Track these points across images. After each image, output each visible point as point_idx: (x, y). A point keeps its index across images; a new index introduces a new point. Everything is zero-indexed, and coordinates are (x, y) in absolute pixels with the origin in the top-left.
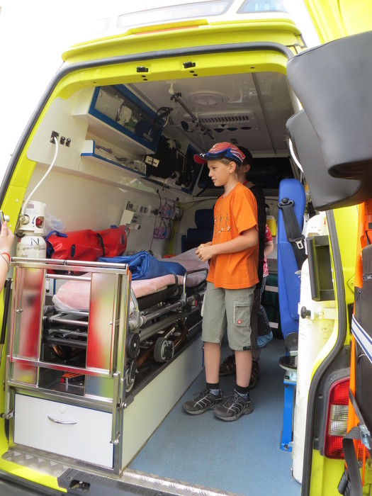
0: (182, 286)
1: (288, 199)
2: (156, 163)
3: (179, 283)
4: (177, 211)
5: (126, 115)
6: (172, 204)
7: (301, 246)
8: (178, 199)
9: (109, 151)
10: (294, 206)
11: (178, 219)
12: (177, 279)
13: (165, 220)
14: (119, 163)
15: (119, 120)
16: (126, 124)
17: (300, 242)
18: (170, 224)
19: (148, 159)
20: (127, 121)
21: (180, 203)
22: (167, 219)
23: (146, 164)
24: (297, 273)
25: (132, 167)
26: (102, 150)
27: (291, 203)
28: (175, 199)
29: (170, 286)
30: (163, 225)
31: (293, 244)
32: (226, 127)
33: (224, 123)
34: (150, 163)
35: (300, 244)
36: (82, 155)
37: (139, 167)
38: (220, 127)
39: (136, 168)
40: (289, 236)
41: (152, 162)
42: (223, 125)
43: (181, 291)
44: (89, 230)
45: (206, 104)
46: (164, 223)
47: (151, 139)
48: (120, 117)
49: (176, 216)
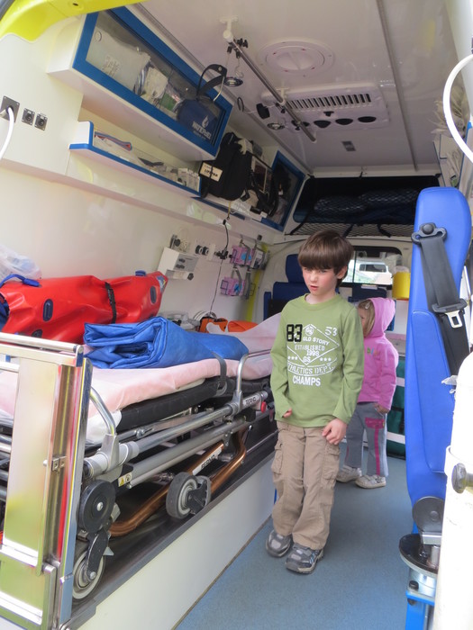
0: (235, 378)
1: (433, 226)
2: (217, 174)
3: (228, 374)
4: (259, 255)
5: (157, 84)
6: (251, 245)
7: (456, 322)
8: (260, 237)
9: (128, 146)
10: (445, 239)
11: (261, 267)
12: (223, 367)
13: (239, 268)
14: (147, 167)
15: (144, 93)
16: (158, 101)
17: (456, 313)
18: (248, 275)
19: (205, 169)
20: (158, 95)
21: (263, 244)
22: (242, 266)
23: (200, 175)
24: (446, 381)
25: (174, 178)
26: (109, 142)
27: (440, 233)
28: (256, 238)
29: (209, 380)
30: (236, 276)
31: (441, 317)
32: (333, 117)
33: (330, 109)
34: (208, 175)
35: (454, 318)
36: (73, 147)
37: (187, 180)
38: (324, 118)
39: (180, 180)
40: (433, 300)
41: (211, 173)
42: (328, 114)
43: (232, 388)
44: (91, 277)
45: (296, 69)
46: (238, 272)
47: (208, 135)
48: (145, 88)
49: (256, 263)
